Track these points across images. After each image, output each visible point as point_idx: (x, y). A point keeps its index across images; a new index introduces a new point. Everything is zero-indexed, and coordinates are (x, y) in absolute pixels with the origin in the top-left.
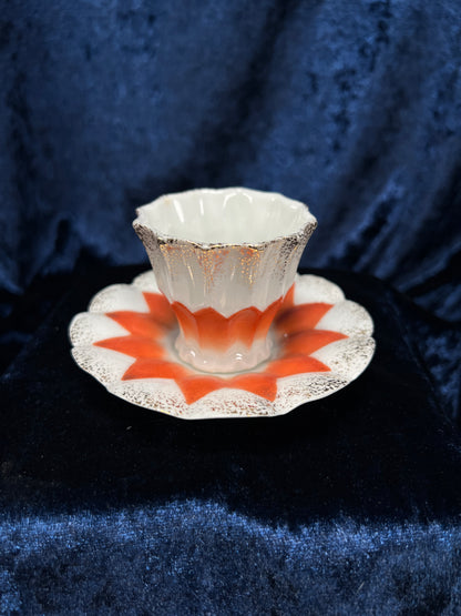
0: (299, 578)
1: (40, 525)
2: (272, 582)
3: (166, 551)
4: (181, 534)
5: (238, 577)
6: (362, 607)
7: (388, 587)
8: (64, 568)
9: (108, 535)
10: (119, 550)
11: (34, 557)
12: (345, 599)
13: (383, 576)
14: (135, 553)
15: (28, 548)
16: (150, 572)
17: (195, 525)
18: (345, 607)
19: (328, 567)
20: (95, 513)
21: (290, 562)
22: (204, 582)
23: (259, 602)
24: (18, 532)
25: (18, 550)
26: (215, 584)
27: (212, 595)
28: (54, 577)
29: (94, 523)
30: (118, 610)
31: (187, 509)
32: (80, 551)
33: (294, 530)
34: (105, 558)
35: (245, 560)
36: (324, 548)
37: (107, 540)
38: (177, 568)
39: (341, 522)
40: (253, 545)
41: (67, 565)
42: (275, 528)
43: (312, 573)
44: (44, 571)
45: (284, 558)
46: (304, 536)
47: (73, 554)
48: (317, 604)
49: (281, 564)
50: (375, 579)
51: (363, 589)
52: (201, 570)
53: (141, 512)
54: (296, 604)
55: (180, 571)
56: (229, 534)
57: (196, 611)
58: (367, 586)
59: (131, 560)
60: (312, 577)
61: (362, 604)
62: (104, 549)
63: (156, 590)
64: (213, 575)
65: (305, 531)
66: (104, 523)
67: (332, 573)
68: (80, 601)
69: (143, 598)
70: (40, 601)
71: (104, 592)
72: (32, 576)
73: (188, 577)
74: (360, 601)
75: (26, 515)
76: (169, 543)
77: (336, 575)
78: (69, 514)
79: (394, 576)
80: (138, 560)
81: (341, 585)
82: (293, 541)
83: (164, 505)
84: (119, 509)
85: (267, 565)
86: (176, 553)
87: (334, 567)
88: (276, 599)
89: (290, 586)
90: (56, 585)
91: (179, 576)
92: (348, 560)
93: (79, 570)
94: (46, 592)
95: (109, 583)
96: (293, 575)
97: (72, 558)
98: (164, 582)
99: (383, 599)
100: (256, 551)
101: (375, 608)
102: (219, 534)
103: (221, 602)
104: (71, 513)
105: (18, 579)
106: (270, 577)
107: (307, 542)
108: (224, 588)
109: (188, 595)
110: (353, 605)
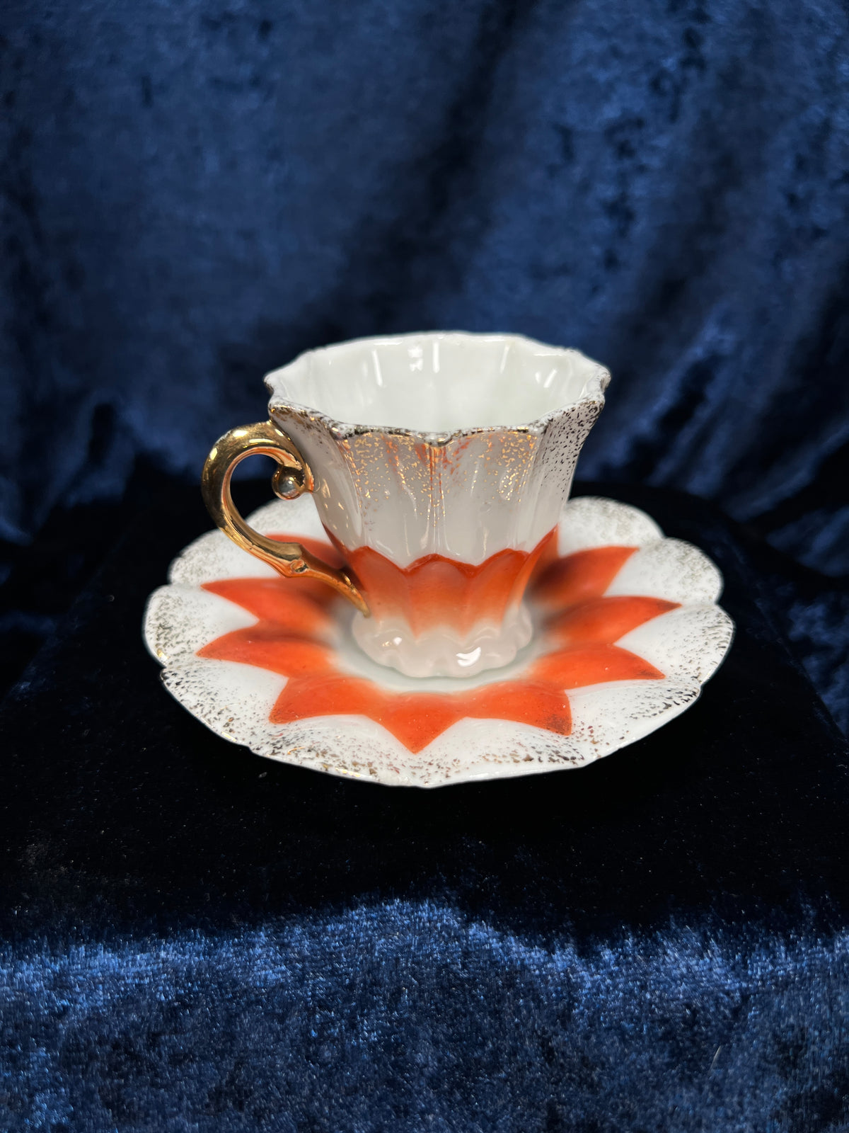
0: (600, 1043)
1: (106, 959)
2: (549, 1054)
3: (347, 1000)
4: (373, 969)
5: (483, 1044)
6: (719, 1094)
7: (764, 1057)
8: (154, 1039)
9: (238, 974)
10: (258, 1002)
11: (95, 1018)
12: (686, 1080)
13: (755, 1036)
14: (288, 1006)
15: (83, 1004)
16: (318, 1042)
17: (401, 949)
18: (687, 1096)
19: (653, 1022)
20: (209, 934)
21: (582, 1014)
22: (420, 1058)
23: (525, 1092)
24: (63, 973)
25: (66, 1008)
26: (440, 1060)
27: (434, 1082)
28: (134, 1057)
29: (209, 952)
30: (258, 1115)
31: (384, 920)
32: (185, 1006)
33: (586, 952)
34: (231, 1018)
35: (496, 1014)
36: (643, 987)
37: (235, 983)
38: (369, 1033)
39: (673, 936)
40: (510, 984)
41: (159, 1034)
42: (551, 951)
43: (622, 1033)
44: (116, 1046)
45: (570, 1007)
46: (606, 965)
47: (171, 1013)
48: (634, 1091)
49: (565, 1018)
50: (739, 1040)
51: (719, 1061)
52: (414, 1035)
53: (298, 930)
54: (595, 1093)
55: (374, 1037)
56: (464, 966)
57: (406, 1113)
58: (727, 1052)
59: (282, 1019)
60: (623, 1040)
61: (718, 1089)
62: (230, 1000)
63: (330, 1075)
64: (435, 1042)
65: (607, 955)
66: (227, 952)
67: (660, 1031)
68: (186, 1102)
69: (306, 1092)
70: (108, 1105)
71: (231, 1082)
72: (93, 1057)
73: (388, 1047)
74: (714, 1084)
75: (78, 940)
76: (352, 986)
77: (667, 1036)
78: (160, 937)
79: (775, 1036)
80: (294, 1019)
81: (677, 1054)
82: (587, 977)
83: (341, 913)
84: (255, 925)
85: (538, 1022)
86: (365, 1004)
87: (664, 1021)
88: (556, 1083)
89: (583, 1059)
90: (139, 1072)
91: (372, 1046)
92: (688, 1006)
93: (181, 1043)
94: (120, 1087)
95: (239, 1065)
96: (587, 1037)
97: (167, 1020)
98: (344, 1059)
99: (756, 1080)
100: (516, 996)
101: (741, 1094)
102: (446, 966)
103: (451, 1093)
104: (163, 934)
105: (66, 1063)
106: (544, 1043)
107: (611, 974)
108: (458, 1066)
109: (391, 1082)
110: (701, 1090)
